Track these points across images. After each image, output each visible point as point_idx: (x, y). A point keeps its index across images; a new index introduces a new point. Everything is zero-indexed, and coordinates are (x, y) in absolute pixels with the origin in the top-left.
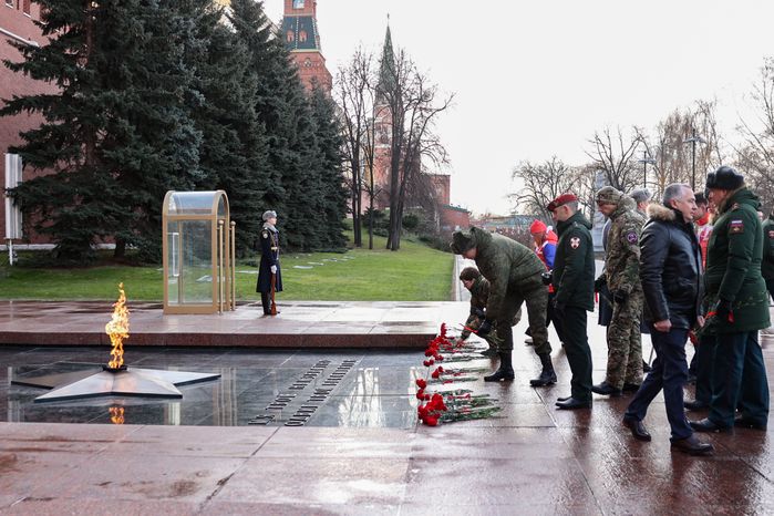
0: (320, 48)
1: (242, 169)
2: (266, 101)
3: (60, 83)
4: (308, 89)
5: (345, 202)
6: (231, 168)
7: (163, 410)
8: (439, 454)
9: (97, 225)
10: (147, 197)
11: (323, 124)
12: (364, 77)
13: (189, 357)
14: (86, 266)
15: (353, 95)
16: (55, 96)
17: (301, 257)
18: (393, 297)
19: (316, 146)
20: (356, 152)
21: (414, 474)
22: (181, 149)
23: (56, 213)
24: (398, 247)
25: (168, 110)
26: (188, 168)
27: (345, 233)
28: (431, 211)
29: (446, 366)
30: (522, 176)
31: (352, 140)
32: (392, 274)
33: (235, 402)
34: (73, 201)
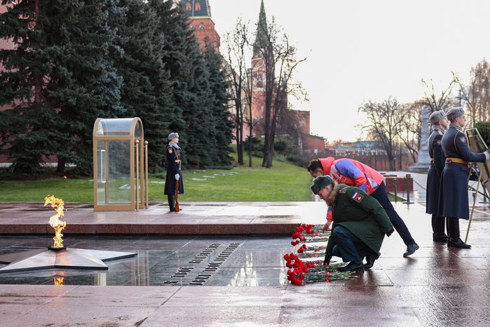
0: (210, 16)
1: (152, 105)
2: (171, 55)
3: (15, 40)
4: (202, 45)
5: (231, 131)
6: (145, 105)
7: (93, 278)
8: (304, 304)
9: (45, 148)
10: (81, 126)
11: (213, 72)
12: (244, 37)
13: (114, 242)
14: (36, 178)
15: (236, 51)
16: (11, 51)
17: (197, 172)
18: (267, 199)
19: (208, 88)
20: (239, 94)
21: (285, 318)
22: (107, 90)
23: (12, 139)
24: (271, 165)
25: (97, 61)
26: (112, 104)
27: (231, 155)
28: (296, 138)
29: (308, 245)
30: (365, 111)
31: (236, 84)
32: (267, 183)
33: (148, 272)
34: (26, 130)
